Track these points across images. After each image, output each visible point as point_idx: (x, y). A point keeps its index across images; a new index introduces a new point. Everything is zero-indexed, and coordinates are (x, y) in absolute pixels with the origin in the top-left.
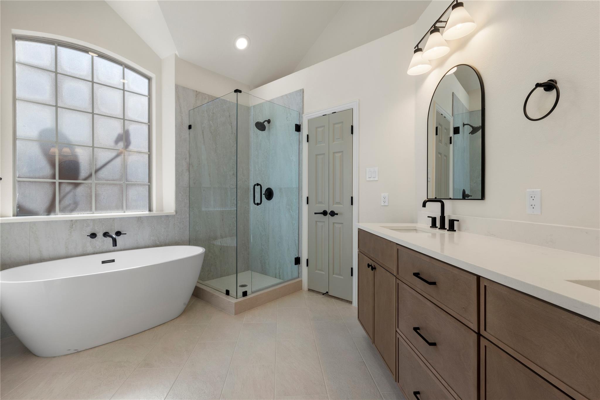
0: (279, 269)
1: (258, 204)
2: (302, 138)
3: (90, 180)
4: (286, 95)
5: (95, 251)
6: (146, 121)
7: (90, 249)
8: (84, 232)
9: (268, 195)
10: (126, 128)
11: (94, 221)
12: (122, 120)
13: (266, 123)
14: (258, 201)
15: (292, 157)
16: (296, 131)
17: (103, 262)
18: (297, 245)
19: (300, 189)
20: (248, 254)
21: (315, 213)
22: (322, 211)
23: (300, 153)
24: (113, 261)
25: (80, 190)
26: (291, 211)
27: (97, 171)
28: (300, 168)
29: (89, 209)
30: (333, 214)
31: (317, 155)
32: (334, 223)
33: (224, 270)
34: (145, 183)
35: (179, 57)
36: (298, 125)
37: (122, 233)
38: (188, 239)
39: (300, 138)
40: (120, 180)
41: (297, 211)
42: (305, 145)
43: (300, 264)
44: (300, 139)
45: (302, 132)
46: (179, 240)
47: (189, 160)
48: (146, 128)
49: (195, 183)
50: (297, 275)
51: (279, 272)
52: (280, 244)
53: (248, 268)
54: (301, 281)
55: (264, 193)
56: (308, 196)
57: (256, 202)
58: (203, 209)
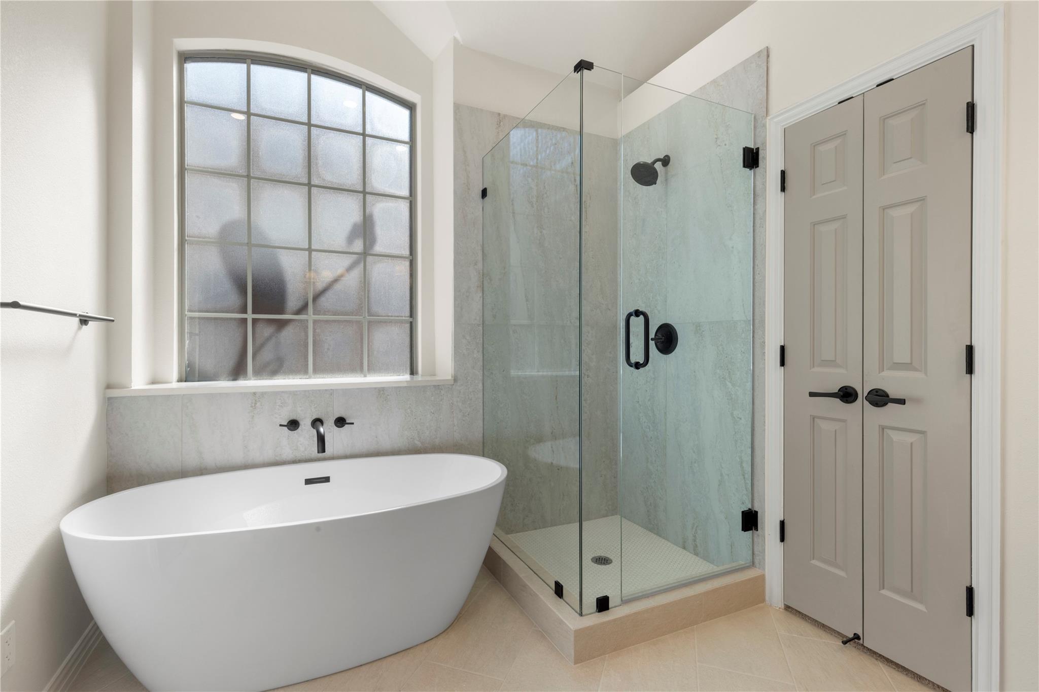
0: (692, 528)
1: (637, 366)
2: (764, 184)
3: (304, 315)
4: (714, 82)
5: (296, 457)
6: (405, 192)
7: (287, 453)
8: (276, 418)
9: (662, 342)
10: (367, 211)
11: (295, 394)
12: (362, 195)
13: (658, 166)
14: (637, 355)
15: (731, 239)
16: (744, 166)
17: (309, 482)
18: (748, 476)
19: (756, 323)
20: (615, 477)
21: (812, 394)
22: (835, 390)
23: (758, 225)
24: (327, 480)
25: (288, 333)
26: (729, 384)
27: (316, 298)
28: (756, 267)
29: (302, 370)
30: (879, 398)
31: (814, 224)
32: (883, 429)
33: (560, 510)
34: (404, 318)
35: (462, 43)
36: (753, 149)
37: (347, 422)
38: (481, 440)
39: (758, 183)
40: (358, 312)
41: (749, 385)
42: (774, 200)
43: (757, 529)
44: (758, 189)
45: (765, 169)
46: (461, 440)
47: (483, 265)
48: (404, 206)
49: (494, 316)
50: (750, 558)
51: (695, 536)
52: (696, 465)
53: (613, 509)
54: (762, 578)
55: (654, 337)
56: (783, 344)
57: (633, 359)
58: (513, 373)
